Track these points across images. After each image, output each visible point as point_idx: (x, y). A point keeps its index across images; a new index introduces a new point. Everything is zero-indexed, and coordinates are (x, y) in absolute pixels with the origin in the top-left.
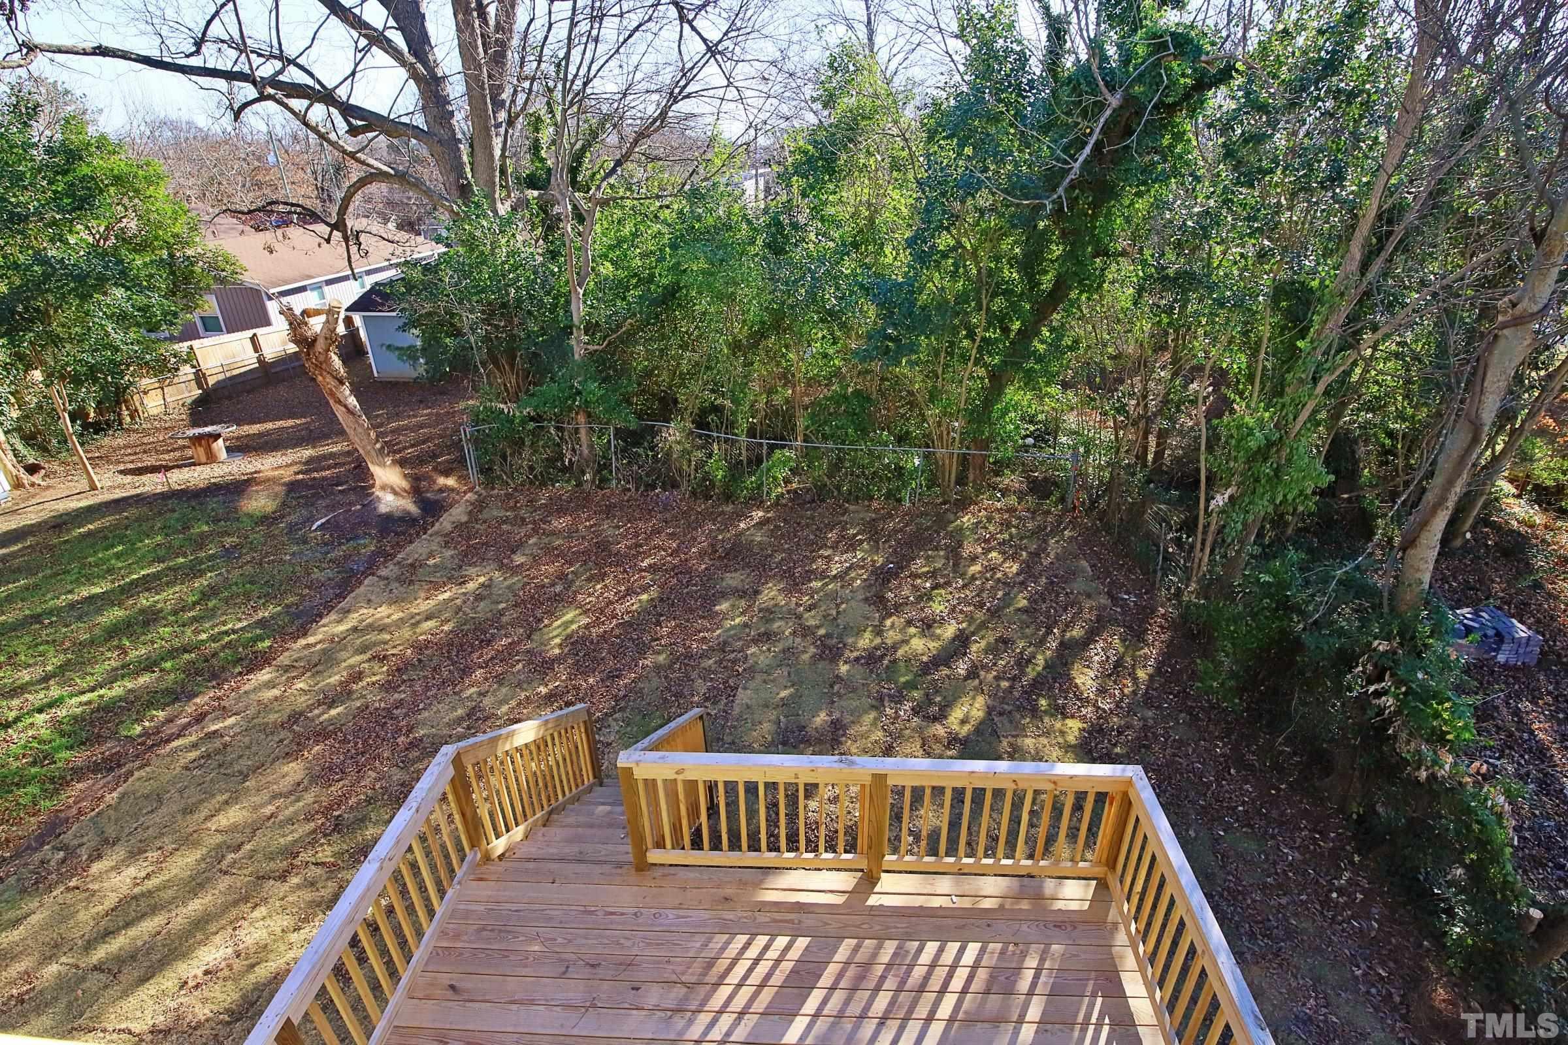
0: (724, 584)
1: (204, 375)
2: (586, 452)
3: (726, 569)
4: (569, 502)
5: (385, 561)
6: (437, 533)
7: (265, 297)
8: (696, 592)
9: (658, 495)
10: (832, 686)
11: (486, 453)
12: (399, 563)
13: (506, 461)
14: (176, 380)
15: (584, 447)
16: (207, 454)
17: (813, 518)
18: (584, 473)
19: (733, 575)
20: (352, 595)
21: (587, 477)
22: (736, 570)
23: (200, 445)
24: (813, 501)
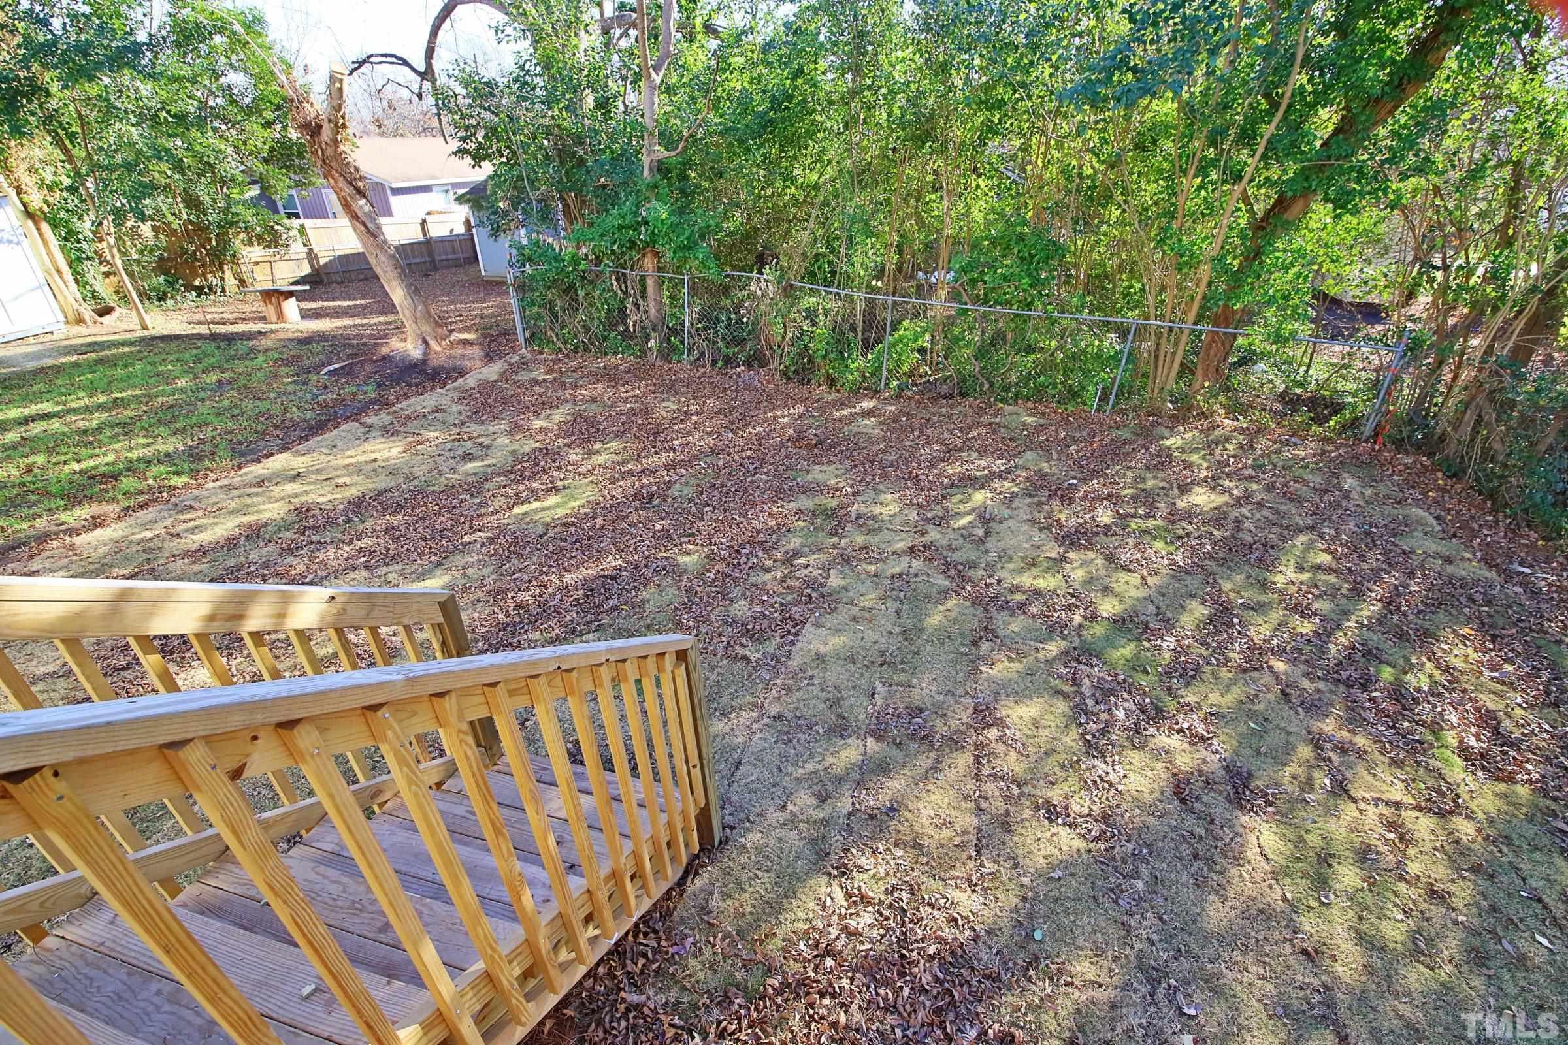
0: (810, 477)
1: (316, 255)
2: (653, 310)
3: (816, 460)
4: (626, 373)
5: (380, 409)
6: (455, 389)
7: (389, 192)
8: (766, 482)
9: (739, 375)
10: (975, 644)
11: (532, 304)
12: (395, 412)
13: (556, 317)
14: (287, 257)
15: (652, 303)
16: (277, 313)
17: (950, 416)
18: (648, 338)
19: (825, 468)
20: (318, 438)
21: (652, 343)
22: (829, 463)
23: (271, 303)
24: (951, 396)
